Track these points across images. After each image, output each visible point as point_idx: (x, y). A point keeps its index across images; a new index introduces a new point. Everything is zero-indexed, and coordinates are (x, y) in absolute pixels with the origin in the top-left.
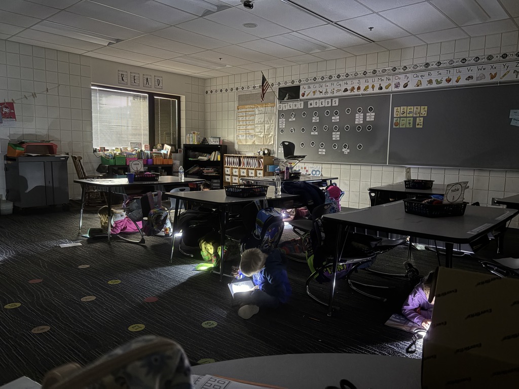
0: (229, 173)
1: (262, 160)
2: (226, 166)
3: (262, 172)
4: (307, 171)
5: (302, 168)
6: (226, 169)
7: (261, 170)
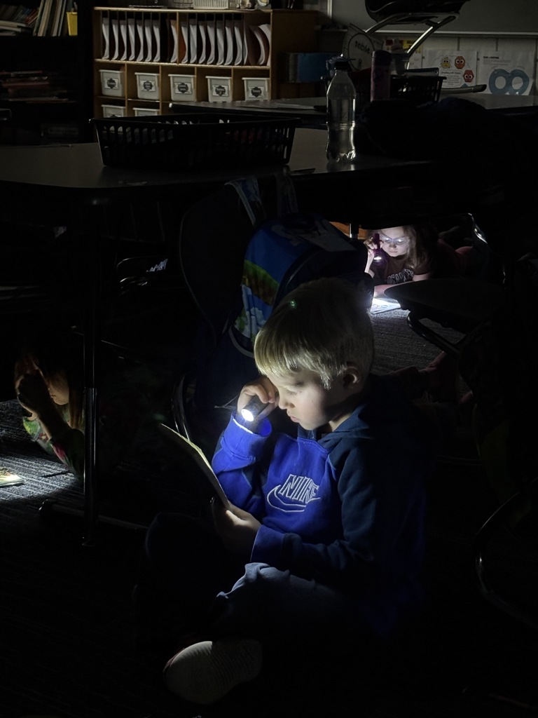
0: (117, 92)
1: (266, 29)
2: (105, 59)
3: (264, 85)
4: (469, 76)
5: (446, 62)
6: (106, 75)
7: (263, 73)
